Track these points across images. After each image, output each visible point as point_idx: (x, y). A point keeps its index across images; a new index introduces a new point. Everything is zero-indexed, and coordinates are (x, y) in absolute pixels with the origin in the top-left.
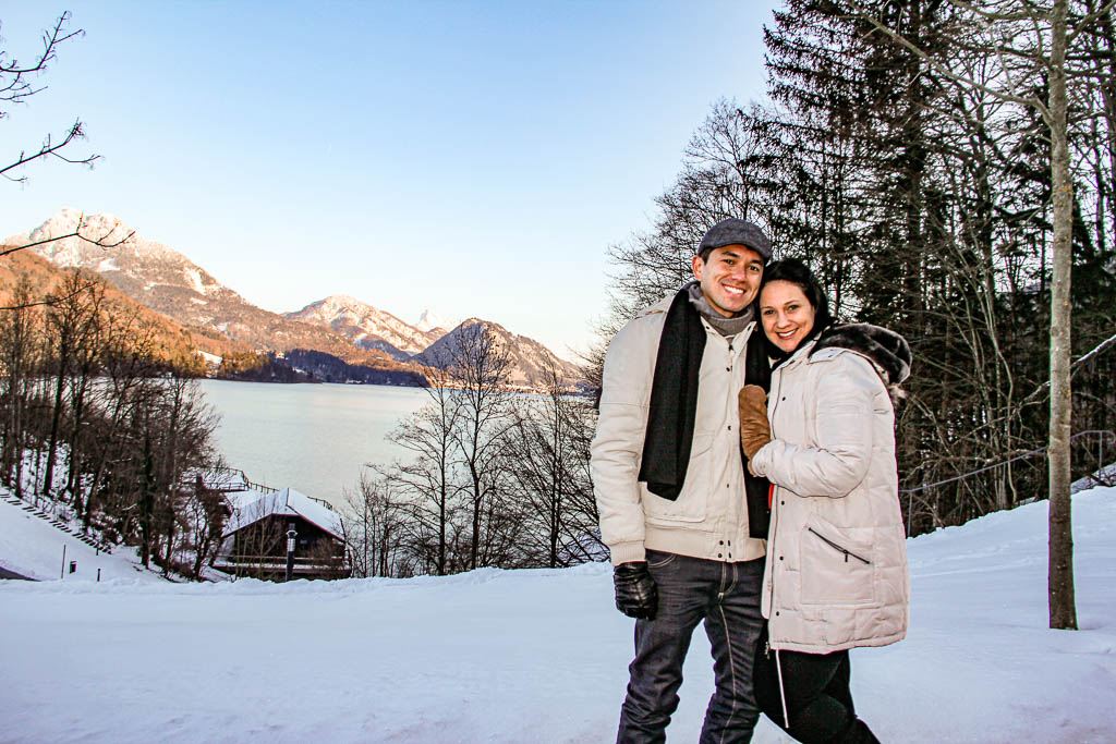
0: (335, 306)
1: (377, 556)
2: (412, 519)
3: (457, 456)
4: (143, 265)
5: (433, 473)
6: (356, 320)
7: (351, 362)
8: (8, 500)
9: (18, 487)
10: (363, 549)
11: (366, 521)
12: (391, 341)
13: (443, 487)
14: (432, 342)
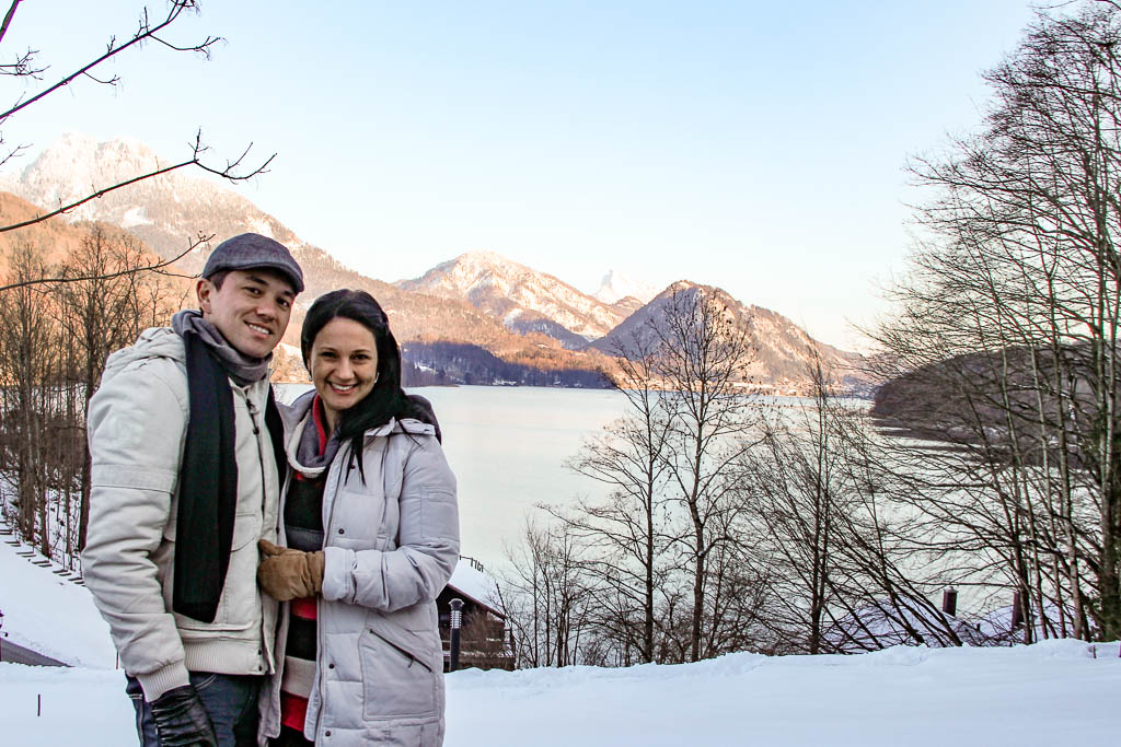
0: (473, 267)
1: (553, 638)
2: (605, 584)
3: (668, 490)
4: (187, 215)
5: (635, 516)
6: (506, 289)
7: (499, 353)
8: (33, 559)
9: (45, 541)
10: (532, 627)
11: (536, 587)
12: (559, 319)
13: (650, 538)
14: (620, 320)
